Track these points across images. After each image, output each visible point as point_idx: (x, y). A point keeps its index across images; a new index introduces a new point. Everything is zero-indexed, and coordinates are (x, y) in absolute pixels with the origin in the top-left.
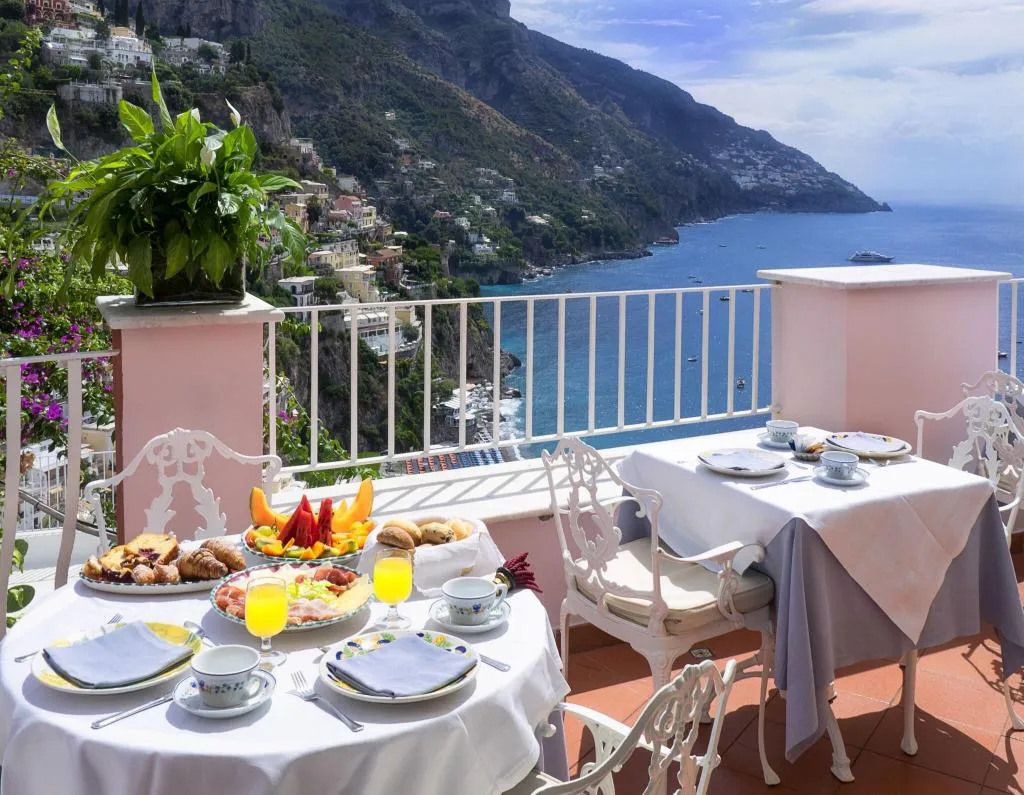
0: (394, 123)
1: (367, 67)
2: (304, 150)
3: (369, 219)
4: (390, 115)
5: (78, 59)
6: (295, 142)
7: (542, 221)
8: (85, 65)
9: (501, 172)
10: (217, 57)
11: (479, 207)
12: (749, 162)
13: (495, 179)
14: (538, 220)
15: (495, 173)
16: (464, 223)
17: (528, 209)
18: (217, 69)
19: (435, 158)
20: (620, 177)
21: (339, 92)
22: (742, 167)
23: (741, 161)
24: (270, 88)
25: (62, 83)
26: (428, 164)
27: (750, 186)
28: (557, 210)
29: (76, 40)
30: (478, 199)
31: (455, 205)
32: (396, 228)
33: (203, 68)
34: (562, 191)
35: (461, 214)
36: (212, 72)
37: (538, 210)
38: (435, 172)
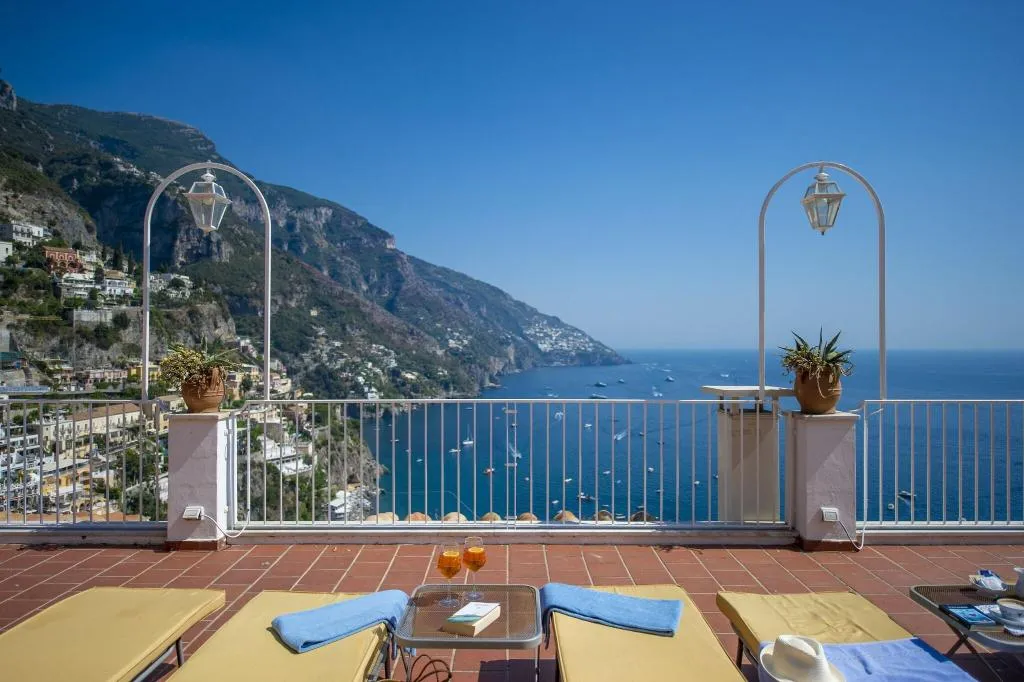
0: (317, 317)
2: (243, 343)
3: (285, 386)
4: (314, 313)
5: (82, 293)
6: (236, 338)
7: (413, 377)
8: (86, 297)
9: (386, 347)
10: (184, 286)
11: (371, 369)
12: (546, 335)
13: (382, 351)
14: (409, 376)
15: (382, 347)
16: (361, 379)
17: (403, 370)
18: (183, 294)
19: (343, 340)
20: (465, 346)
22: (543, 338)
23: (542, 335)
24: (220, 305)
25: (70, 310)
26: (338, 343)
27: (548, 350)
28: (423, 369)
29: (81, 281)
30: (370, 365)
31: (355, 368)
32: (306, 391)
33: (173, 294)
34: (425, 356)
35: (359, 374)
36: (180, 296)
37: (410, 369)
38: (342, 348)
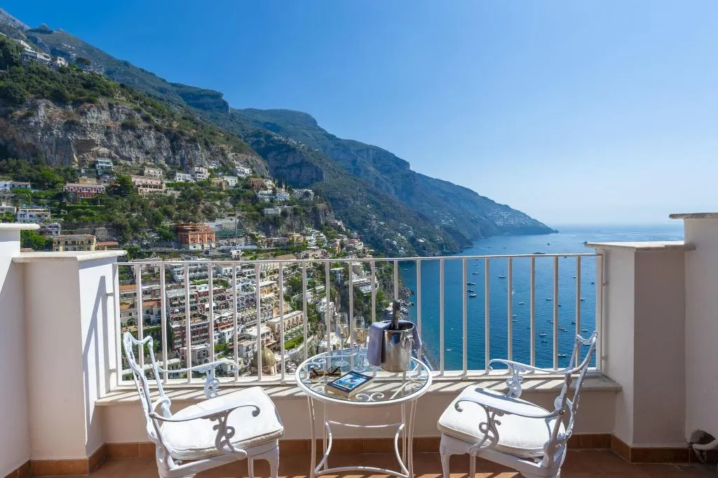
0: (370, 209)
1: (360, 191)
2: (339, 224)
3: (360, 246)
5: (267, 200)
6: (336, 221)
7: (422, 241)
8: (269, 202)
9: (408, 224)
10: (310, 195)
11: (400, 237)
13: (406, 227)
15: (405, 225)
16: (395, 243)
17: (418, 237)
18: (310, 199)
19: (384, 221)
21: (351, 200)
24: (327, 204)
25: (263, 208)
26: (382, 223)
27: (502, 225)
28: (428, 237)
29: (267, 194)
30: (399, 234)
31: (392, 236)
32: (371, 249)
33: (306, 199)
34: (429, 230)
35: (394, 240)
37: (421, 237)
38: (385, 226)
